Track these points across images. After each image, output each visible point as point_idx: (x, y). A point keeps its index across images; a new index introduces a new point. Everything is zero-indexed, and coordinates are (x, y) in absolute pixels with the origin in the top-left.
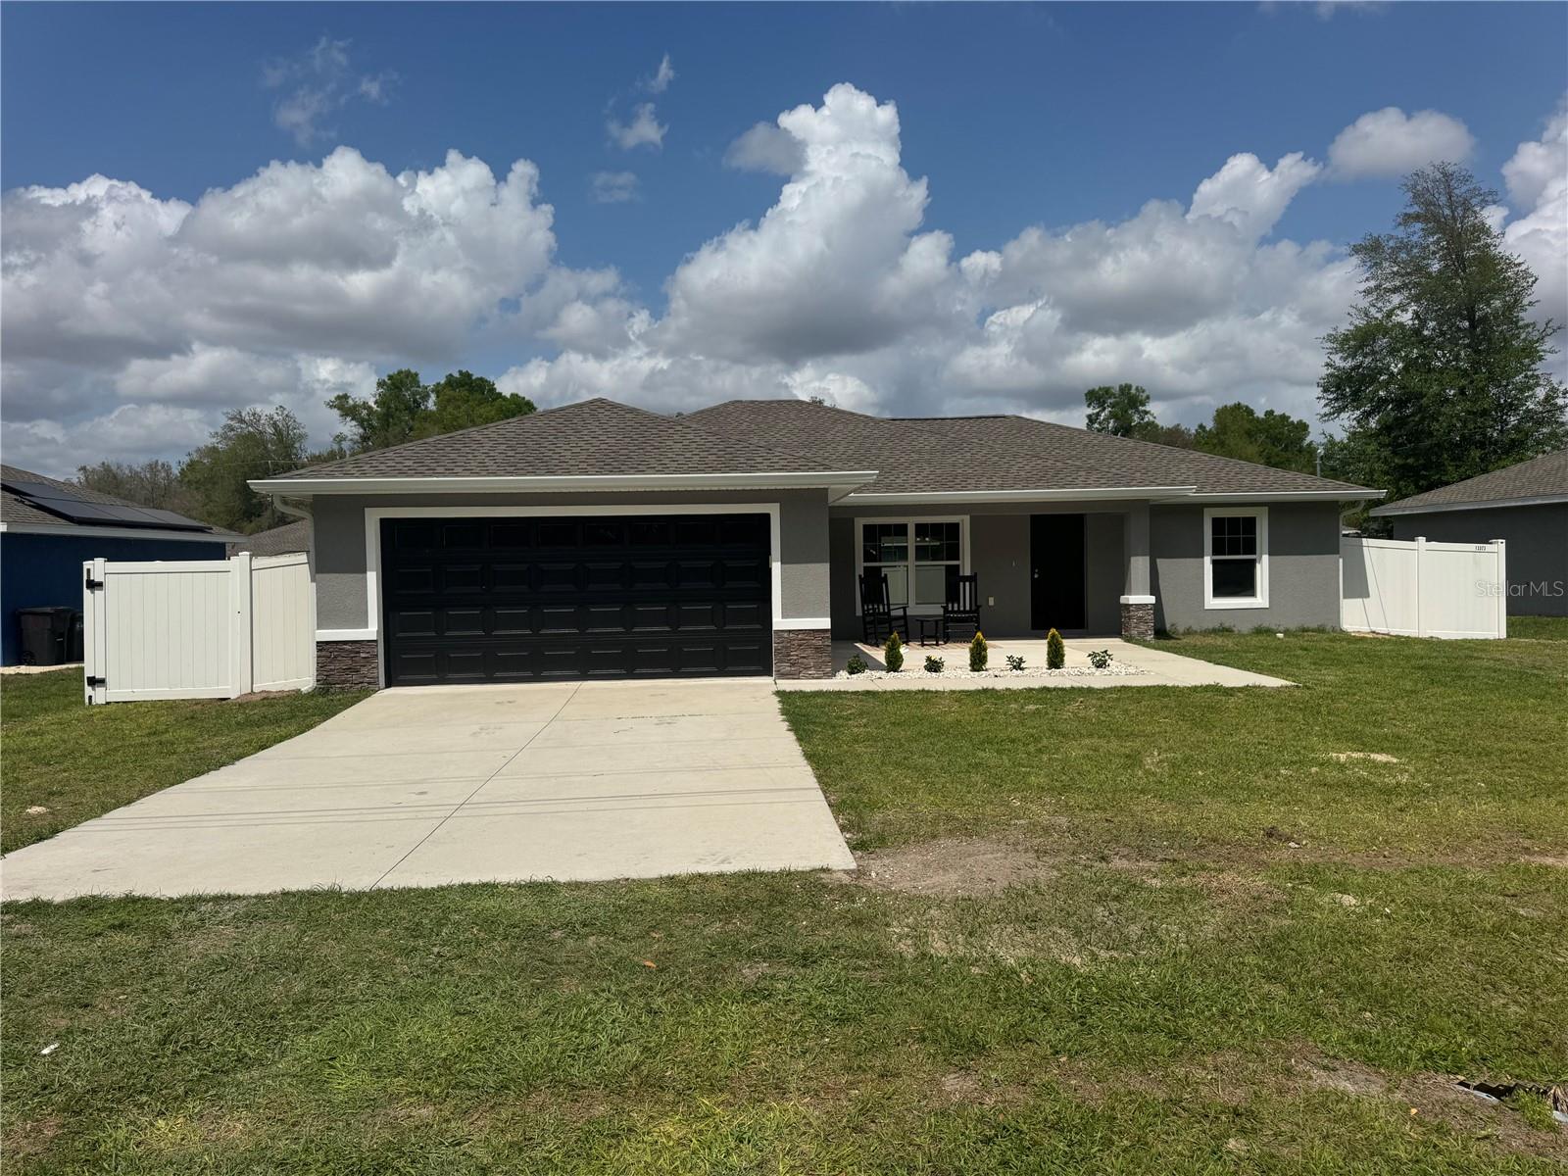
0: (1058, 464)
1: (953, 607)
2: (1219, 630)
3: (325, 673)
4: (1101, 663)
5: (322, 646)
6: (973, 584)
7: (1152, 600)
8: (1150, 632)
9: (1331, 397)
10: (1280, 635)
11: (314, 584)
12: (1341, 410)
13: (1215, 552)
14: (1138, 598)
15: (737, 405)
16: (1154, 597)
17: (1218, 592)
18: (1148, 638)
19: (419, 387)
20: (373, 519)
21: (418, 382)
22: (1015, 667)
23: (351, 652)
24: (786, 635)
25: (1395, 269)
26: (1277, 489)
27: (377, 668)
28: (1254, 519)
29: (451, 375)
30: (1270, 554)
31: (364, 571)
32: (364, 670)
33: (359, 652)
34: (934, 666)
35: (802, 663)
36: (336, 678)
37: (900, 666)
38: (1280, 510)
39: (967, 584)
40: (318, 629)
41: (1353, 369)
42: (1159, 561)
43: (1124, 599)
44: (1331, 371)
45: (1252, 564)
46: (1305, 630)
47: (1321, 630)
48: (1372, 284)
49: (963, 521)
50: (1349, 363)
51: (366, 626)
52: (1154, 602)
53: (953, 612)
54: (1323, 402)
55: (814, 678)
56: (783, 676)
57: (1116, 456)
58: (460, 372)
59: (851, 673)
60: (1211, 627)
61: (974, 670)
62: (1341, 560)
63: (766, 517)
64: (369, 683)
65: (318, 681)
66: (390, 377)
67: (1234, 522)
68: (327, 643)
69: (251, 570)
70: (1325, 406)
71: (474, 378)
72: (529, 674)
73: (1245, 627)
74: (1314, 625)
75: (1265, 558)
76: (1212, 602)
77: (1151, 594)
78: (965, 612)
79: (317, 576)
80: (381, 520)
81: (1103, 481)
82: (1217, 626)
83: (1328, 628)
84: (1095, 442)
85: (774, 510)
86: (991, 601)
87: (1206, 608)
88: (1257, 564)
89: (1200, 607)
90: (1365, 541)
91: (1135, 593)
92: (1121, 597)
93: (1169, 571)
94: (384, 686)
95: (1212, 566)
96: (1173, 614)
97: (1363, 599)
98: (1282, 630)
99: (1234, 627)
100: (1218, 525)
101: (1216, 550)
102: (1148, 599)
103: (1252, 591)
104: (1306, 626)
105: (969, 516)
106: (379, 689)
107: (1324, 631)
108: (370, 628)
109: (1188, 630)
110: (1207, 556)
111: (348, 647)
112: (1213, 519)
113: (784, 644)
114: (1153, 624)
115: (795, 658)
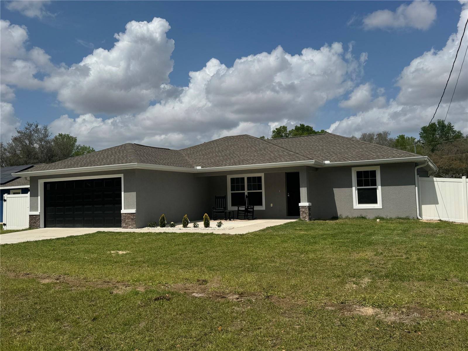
2: (360, 218)
3: (31, 223)
4: (219, 225)
8: (307, 217)
17: (360, 202)
18: (306, 219)
19: (287, 131)
24: (124, 215)
28: (375, 171)
29: (297, 126)
31: (38, 196)
32: (37, 223)
33: (36, 218)
35: (128, 224)
38: (384, 167)
40: (30, 211)
42: (334, 189)
47: (407, 218)
49: (262, 175)
55: (131, 228)
58: (301, 124)
60: (356, 216)
64: (38, 226)
65: (29, 225)
67: (366, 173)
68: (31, 215)
73: (371, 216)
74: (404, 216)
75: (380, 187)
76: (357, 206)
79: (31, 198)
80: (44, 182)
82: (359, 215)
83: (411, 218)
85: (122, 176)
86: (272, 205)
87: (354, 208)
88: (377, 190)
89: (352, 208)
90: (435, 179)
91: (303, 202)
92: (299, 204)
93: (339, 193)
94: (44, 227)
95: (357, 191)
96: (341, 211)
97: (435, 205)
98: (388, 218)
99: (367, 216)
100: (359, 174)
101: (359, 184)
102: (307, 204)
103: (375, 201)
104: (400, 216)
105: (264, 173)
106: (40, 228)
107: (409, 219)
108: (39, 211)
109: (347, 217)
110: (354, 187)
111: (34, 216)
112: (357, 172)
113: (124, 218)
114: (308, 214)
115: (126, 222)
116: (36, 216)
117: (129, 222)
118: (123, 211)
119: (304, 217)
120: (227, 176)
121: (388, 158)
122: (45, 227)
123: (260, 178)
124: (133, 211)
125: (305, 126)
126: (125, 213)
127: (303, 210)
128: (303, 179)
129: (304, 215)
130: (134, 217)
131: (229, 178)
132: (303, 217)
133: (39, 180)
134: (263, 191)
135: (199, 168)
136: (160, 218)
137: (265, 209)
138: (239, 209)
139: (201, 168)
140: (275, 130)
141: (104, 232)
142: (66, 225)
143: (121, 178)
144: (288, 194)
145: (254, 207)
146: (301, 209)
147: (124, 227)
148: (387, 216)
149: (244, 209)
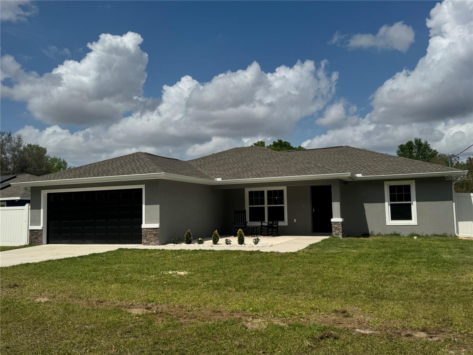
2: (393, 235)
3: (31, 239)
4: (256, 243)
5: (30, 231)
8: (340, 234)
10: (416, 237)
11: (30, 213)
13: (391, 200)
14: (335, 219)
16: (342, 219)
17: (393, 218)
18: (340, 236)
20: (44, 194)
23: (36, 233)
24: (145, 230)
27: (42, 238)
28: (410, 185)
30: (416, 201)
31: (40, 209)
32: (39, 239)
33: (38, 233)
35: (150, 240)
36: (33, 241)
38: (420, 181)
40: (30, 226)
42: (365, 204)
45: (410, 205)
46: (435, 235)
47: (444, 236)
49: (284, 189)
51: (40, 225)
52: (342, 221)
55: (154, 245)
60: (390, 233)
62: (454, 204)
64: (40, 243)
65: (29, 241)
67: (400, 187)
68: (32, 230)
69: (29, 209)
73: (406, 233)
74: (440, 233)
75: (415, 203)
76: (390, 222)
80: (47, 193)
82: (392, 232)
83: (448, 235)
85: (143, 187)
86: (295, 221)
87: (387, 225)
88: (412, 206)
89: (384, 224)
90: (471, 194)
91: (335, 217)
92: (331, 219)
93: (370, 209)
94: (46, 243)
95: (390, 206)
96: (372, 227)
97: (472, 222)
98: (424, 235)
99: (401, 233)
100: (392, 188)
101: (392, 199)
102: (340, 220)
103: (409, 218)
104: (436, 234)
105: (286, 187)
106: (42, 244)
107: (446, 236)
108: (41, 226)
109: (379, 234)
110: (386, 202)
111: (36, 231)
112: (390, 186)
113: (145, 233)
114: (341, 231)
115: (148, 238)
116: (38, 231)
117: (151, 238)
118: (144, 226)
119: (337, 234)
120: (245, 189)
121: (425, 172)
122: (48, 243)
123: (282, 192)
124: (157, 226)
125: (283, 142)
126: (147, 228)
127: (336, 226)
128: (335, 193)
129: (337, 232)
130: (158, 233)
131: (247, 191)
132: (336, 234)
133: (42, 191)
134: (285, 206)
135: (219, 179)
136: (186, 234)
137: (287, 225)
138: (263, 225)
139: (222, 180)
140: (253, 145)
141: (126, 249)
142: (73, 241)
143: (142, 189)
144: (314, 208)
145: (278, 223)
146: (333, 225)
147: (145, 244)
148: (423, 233)
149: (267, 225)
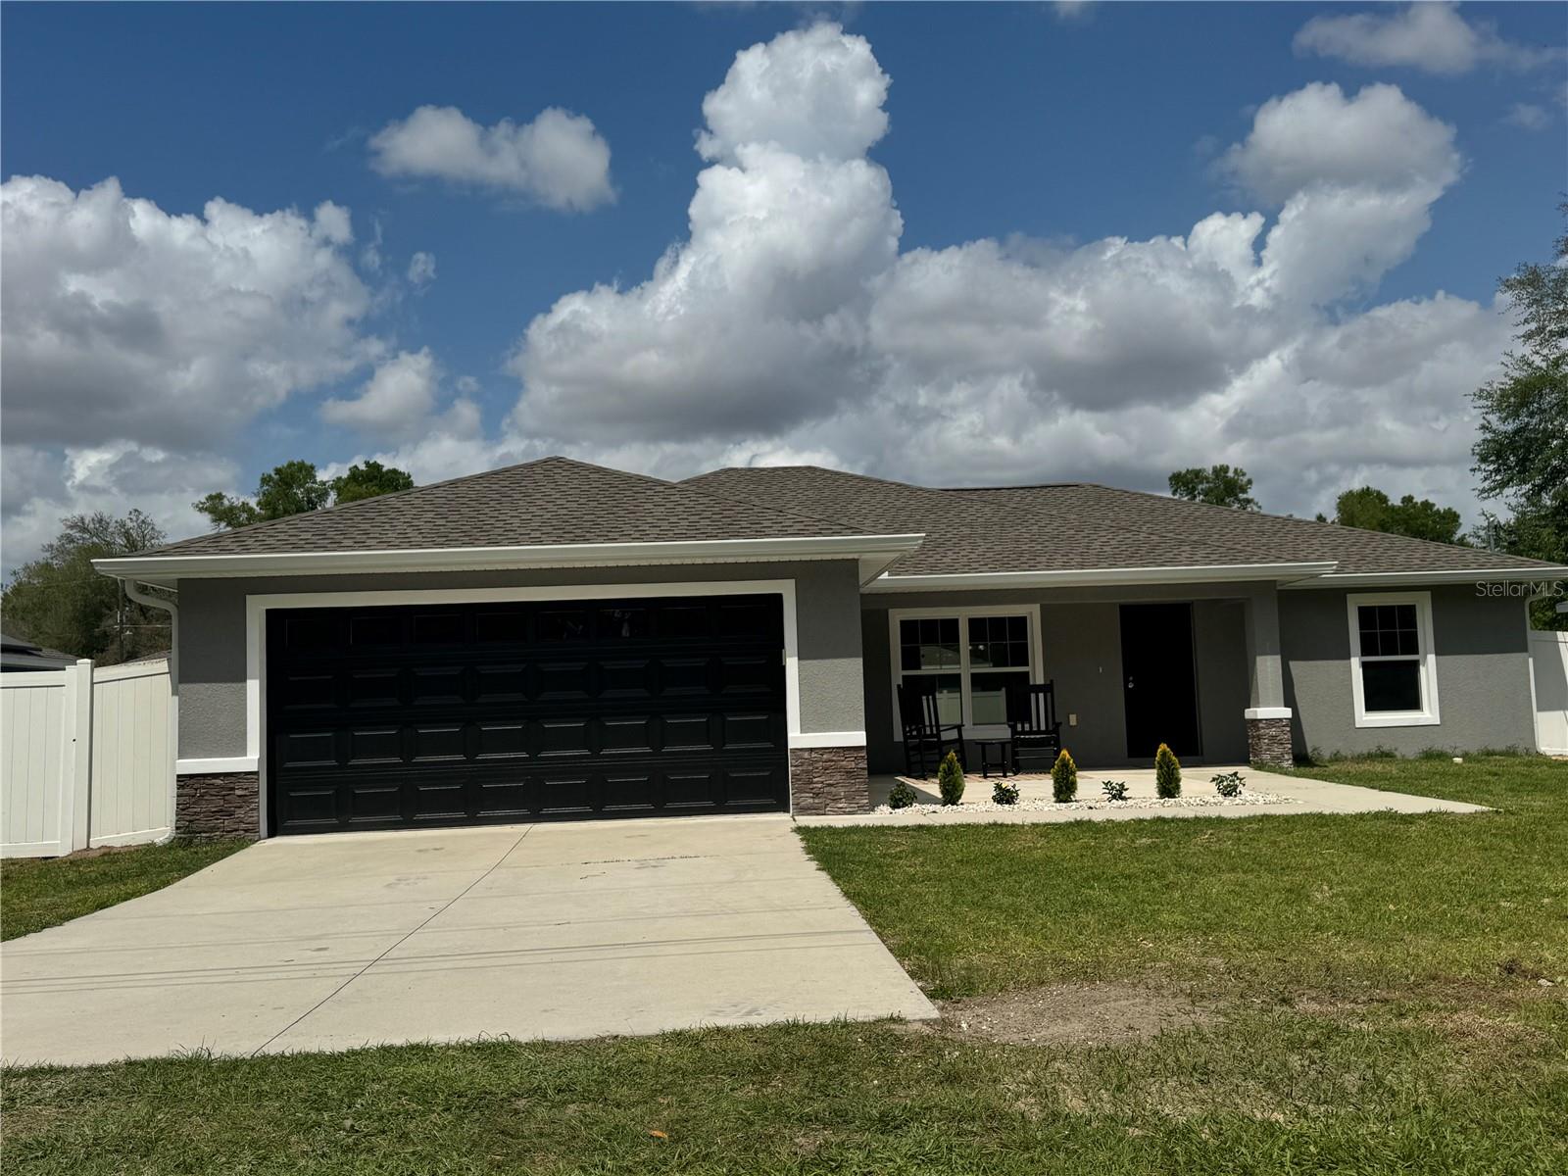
0: (1153, 537)
1: (1023, 727)
2: (1376, 756)
3: (188, 818)
4: (1229, 790)
5: (184, 780)
6: (1049, 695)
7: (1286, 713)
8: (1286, 757)
9: (1491, 467)
10: (1458, 760)
11: (176, 698)
12: (1503, 485)
13: (1364, 653)
14: (1269, 710)
15: (730, 473)
16: (1290, 709)
17: (1372, 705)
18: (1285, 764)
19: (315, 482)
20: (256, 610)
21: (315, 477)
22: (1114, 797)
23: (222, 788)
24: (806, 755)
25: (1561, 307)
26: (1442, 568)
27: (257, 809)
28: (1414, 606)
29: (356, 467)
30: (1437, 654)
31: (241, 677)
32: (240, 813)
33: (233, 789)
34: (1005, 797)
35: (829, 793)
36: (202, 824)
37: (960, 797)
38: (1448, 595)
39: (1041, 695)
40: (181, 756)
41: (1516, 432)
42: (1292, 664)
43: (1249, 713)
44: (1489, 436)
45: (1413, 668)
46: (1490, 754)
47: (1511, 753)
48: (1533, 326)
49: (1031, 613)
50: (1510, 427)
51: (241, 750)
52: (1290, 716)
53: (1023, 732)
54: (1480, 475)
55: (845, 813)
56: (804, 810)
57: (1227, 530)
58: (367, 463)
59: (894, 807)
60: (1365, 752)
61: (1059, 801)
63: (776, 600)
64: (246, 831)
65: (177, 828)
66: (278, 471)
67: (1387, 612)
68: (192, 776)
69: (92, 684)
70: (1486, 479)
71: (384, 469)
72: (461, 815)
73: (1409, 750)
74: (1500, 747)
75: (1431, 658)
76: (1365, 719)
77: (1286, 706)
78: (1039, 732)
79: (181, 687)
80: (267, 611)
81: (1213, 557)
82: (1374, 750)
83: (1520, 750)
84: (1197, 513)
85: (786, 589)
86: (1073, 720)
87: (1357, 726)
88: (1421, 667)
89: (1349, 724)
90: (1559, 634)
91: (1268, 705)
93: (1306, 677)
94: (266, 834)
95: (1361, 670)
96: (1316, 734)
97: (1562, 712)
99: (1396, 750)
100: (1365, 614)
101: (1366, 648)
102: (1282, 712)
103: (1413, 703)
105: (1038, 605)
106: (261, 838)
108: (251, 758)
109: (1335, 755)
110: (1354, 656)
111: (218, 782)
112: (1360, 609)
113: (804, 768)
114: (1290, 746)
115: (820, 786)
116: (233, 779)
117: (831, 785)
118: (797, 737)
119: (1278, 758)
120: (889, 610)
121: (1466, 567)
122: (272, 834)
123: (1019, 624)
124: (854, 738)
126: (810, 750)
127: (1273, 732)
128: (1264, 623)
129: (1277, 750)
131: (897, 617)
132: (1273, 758)
133: (247, 596)
134: (1036, 669)
139: (888, 575)
143: (780, 596)
144: (1130, 678)
146: (1256, 728)
